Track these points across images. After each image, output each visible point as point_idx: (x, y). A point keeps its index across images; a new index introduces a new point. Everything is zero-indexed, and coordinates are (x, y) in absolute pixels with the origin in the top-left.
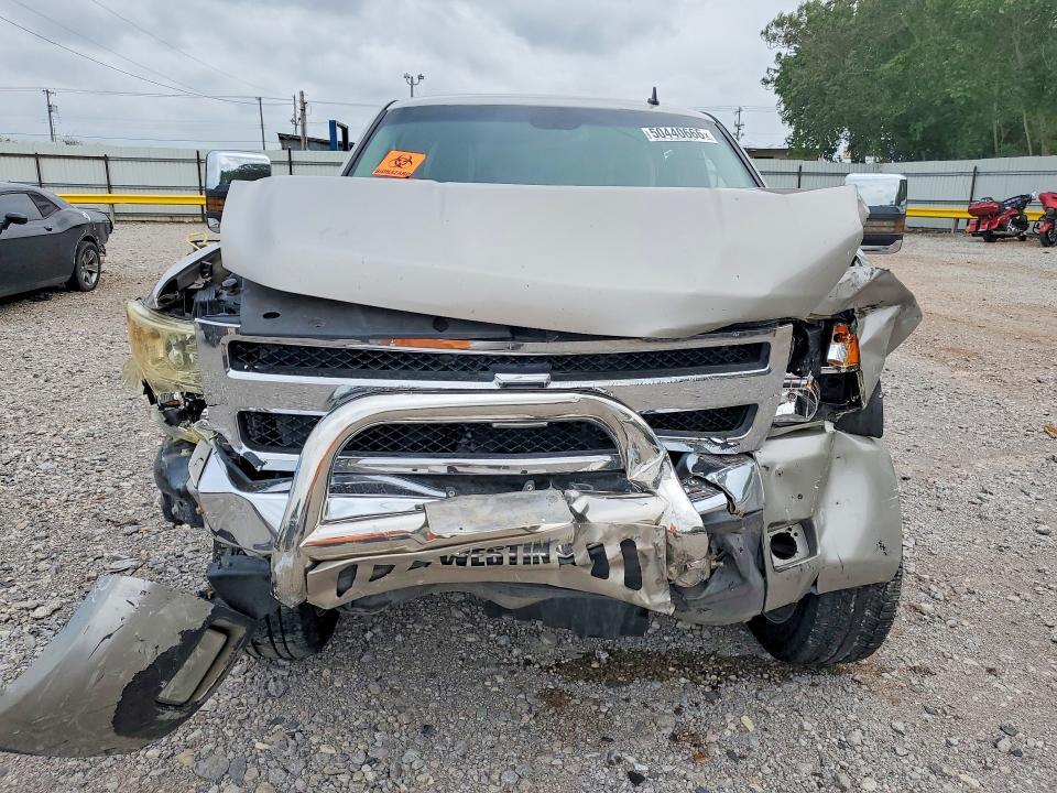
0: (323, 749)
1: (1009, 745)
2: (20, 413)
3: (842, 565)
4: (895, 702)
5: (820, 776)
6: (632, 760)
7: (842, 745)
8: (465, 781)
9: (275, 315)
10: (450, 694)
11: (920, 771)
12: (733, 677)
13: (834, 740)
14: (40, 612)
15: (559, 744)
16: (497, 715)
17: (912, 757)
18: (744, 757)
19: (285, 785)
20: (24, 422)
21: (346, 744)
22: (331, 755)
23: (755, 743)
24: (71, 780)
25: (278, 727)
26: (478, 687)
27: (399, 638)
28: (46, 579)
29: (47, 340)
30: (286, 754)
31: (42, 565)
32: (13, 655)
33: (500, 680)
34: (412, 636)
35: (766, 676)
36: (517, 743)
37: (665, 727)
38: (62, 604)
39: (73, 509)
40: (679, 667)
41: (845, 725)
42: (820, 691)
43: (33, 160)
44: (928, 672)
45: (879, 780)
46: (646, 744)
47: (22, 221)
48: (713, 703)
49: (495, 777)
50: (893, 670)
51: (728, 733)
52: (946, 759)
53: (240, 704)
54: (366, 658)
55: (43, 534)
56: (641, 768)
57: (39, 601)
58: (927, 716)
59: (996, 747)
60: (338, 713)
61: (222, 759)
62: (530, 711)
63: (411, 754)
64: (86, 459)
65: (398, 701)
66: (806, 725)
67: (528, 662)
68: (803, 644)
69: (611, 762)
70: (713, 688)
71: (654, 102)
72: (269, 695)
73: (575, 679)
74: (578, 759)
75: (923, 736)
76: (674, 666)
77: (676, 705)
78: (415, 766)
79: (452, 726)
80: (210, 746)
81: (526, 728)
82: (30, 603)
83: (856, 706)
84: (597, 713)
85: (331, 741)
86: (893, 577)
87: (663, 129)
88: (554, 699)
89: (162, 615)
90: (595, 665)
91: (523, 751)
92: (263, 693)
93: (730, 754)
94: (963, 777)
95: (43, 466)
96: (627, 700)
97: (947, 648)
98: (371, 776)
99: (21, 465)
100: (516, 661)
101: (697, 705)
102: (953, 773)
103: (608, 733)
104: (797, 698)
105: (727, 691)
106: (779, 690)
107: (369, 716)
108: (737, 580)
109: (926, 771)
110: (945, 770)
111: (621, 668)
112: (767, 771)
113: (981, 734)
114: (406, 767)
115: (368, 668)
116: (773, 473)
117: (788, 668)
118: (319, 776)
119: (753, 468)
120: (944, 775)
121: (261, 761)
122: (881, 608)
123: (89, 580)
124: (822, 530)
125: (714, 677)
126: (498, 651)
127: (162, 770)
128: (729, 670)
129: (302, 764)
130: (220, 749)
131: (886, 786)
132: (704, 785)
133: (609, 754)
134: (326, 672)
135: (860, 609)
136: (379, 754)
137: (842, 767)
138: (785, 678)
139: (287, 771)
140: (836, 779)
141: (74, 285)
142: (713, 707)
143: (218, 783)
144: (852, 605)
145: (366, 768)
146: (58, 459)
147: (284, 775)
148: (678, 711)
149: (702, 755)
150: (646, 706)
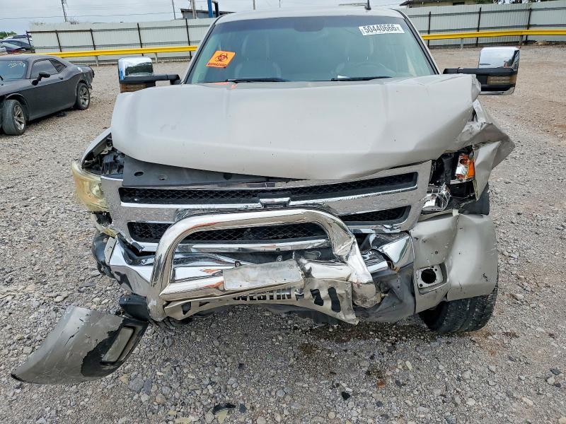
0: (189, 376)
1: (554, 381)
2: (50, 185)
3: (461, 288)
4: (493, 353)
5: (445, 396)
6: (344, 385)
7: (459, 379)
8: (259, 394)
9: (140, 173)
10: (254, 346)
11: (501, 395)
12: (404, 338)
13: (455, 376)
14: (58, 299)
15: (307, 375)
16: (277, 359)
17: (497, 387)
18: (404, 385)
19: (170, 395)
20: (52, 190)
21: (200, 373)
22: (193, 379)
23: (411, 377)
24: (71, 389)
25: (168, 363)
26: (269, 342)
27: (231, 314)
28: (61, 281)
29: (65, 140)
30: (171, 378)
31: (60, 273)
32: (46, 322)
33: (280, 338)
34: (238, 313)
35: (422, 337)
36: (286, 374)
37: (364, 367)
38: (69, 295)
39: (75, 241)
40: (375, 332)
41: (463, 367)
42: (451, 347)
43: (55, 34)
44: (514, 335)
45: (477, 399)
46: (353, 376)
47: (47, 76)
48: (391, 353)
49: (273, 393)
50: (494, 334)
51: (397, 370)
52: (516, 388)
53: (151, 350)
54: (214, 325)
55: (60, 255)
56: (348, 390)
57: (58, 293)
58: (510, 362)
59: (546, 381)
60: (198, 356)
61: (140, 380)
62: (294, 357)
63: (232, 380)
64: (81, 211)
65: (227, 350)
66: (441, 367)
67: (296, 328)
68: (441, 324)
69: (333, 387)
70: (393, 344)
71: (368, 8)
72: (165, 345)
73: (319, 338)
74: (317, 384)
75: (506, 374)
76: (373, 331)
77: (371, 354)
78: (234, 386)
79: (254, 365)
80: (135, 373)
81: (292, 366)
82: (53, 294)
83: (470, 356)
84: (330, 357)
85: (193, 372)
86: (491, 292)
87: (371, 26)
88: (307, 349)
89: (98, 325)
90: (331, 330)
91: (288, 379)
92: (161, 345)
93: (397, 383)
94: (524, 399)
95: (61, 216)
96: (346, 351)
97: (527, 321)
98: (211, 392)
99: (50, 216)
100: (289, 327)
101: (383, 354)
102: (519, 397)
103: (333, 369)
104: (438, 351)
105: (400, 346)
106: (429, 346)
107: (212, 358)
108: (397, 301)
109: (504, 395)
110: (515, 395)
111: (344, 331)
112: (416, 393)
113: (539, 374)
114: (229, 387)
115: (214, 331)
116: (421, 241)
117: (435, 333)
118: (186, 391)
119: (408, 240)
120: (514, 398)
121: (159, 382)
122: (484, 307)
123: (81, 281)
124: (450, 268)
125: (394, 338)
126: (281, 321)
127: (113, 385)
128: (403, 334)
129: (178, 384)
130: (140, 375)
131: (480, 403)
132: (381, 401)
133: (333, 382)
134: (193, 333)
135: (472, 308)
136: (216, 379)
137: (457, 392)
138: (433, 339)
139: (171, 388)
140: (453, 398)
141: (77, 107)
142: (391, 356)
143: (138, 393)
144: (468, 306)
145: (209, 387)
146: (68, 212)
147: (169, 390)
148: (372, 358)
149: (382, 383)
150: (355, 354)
